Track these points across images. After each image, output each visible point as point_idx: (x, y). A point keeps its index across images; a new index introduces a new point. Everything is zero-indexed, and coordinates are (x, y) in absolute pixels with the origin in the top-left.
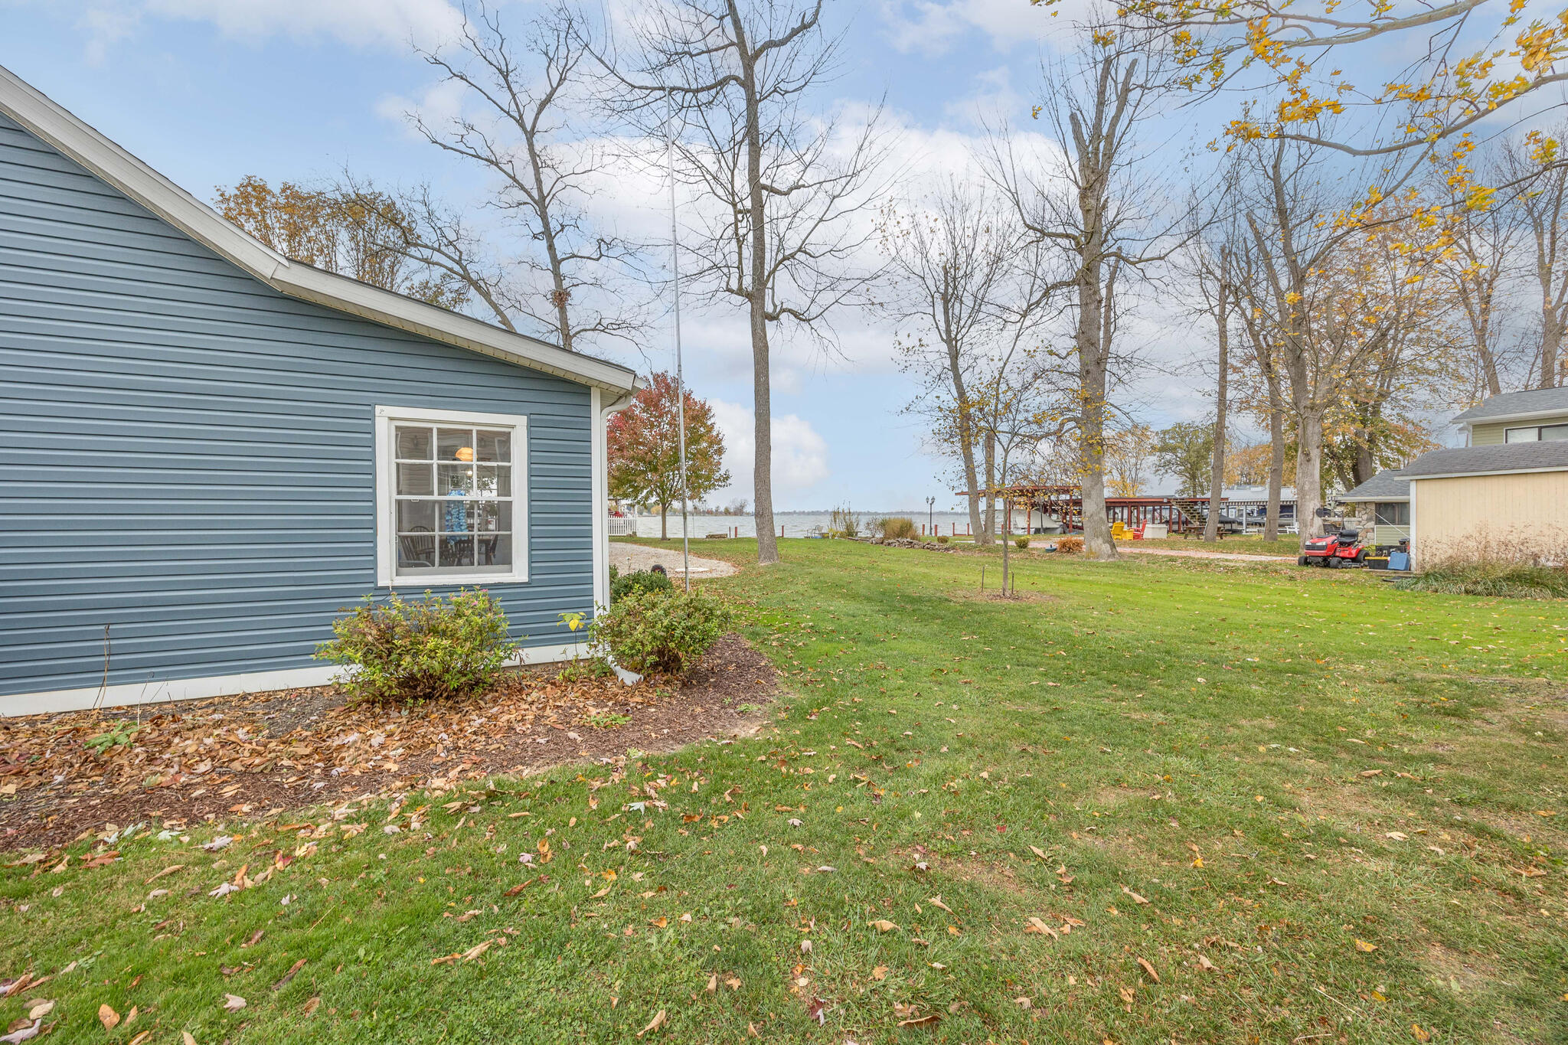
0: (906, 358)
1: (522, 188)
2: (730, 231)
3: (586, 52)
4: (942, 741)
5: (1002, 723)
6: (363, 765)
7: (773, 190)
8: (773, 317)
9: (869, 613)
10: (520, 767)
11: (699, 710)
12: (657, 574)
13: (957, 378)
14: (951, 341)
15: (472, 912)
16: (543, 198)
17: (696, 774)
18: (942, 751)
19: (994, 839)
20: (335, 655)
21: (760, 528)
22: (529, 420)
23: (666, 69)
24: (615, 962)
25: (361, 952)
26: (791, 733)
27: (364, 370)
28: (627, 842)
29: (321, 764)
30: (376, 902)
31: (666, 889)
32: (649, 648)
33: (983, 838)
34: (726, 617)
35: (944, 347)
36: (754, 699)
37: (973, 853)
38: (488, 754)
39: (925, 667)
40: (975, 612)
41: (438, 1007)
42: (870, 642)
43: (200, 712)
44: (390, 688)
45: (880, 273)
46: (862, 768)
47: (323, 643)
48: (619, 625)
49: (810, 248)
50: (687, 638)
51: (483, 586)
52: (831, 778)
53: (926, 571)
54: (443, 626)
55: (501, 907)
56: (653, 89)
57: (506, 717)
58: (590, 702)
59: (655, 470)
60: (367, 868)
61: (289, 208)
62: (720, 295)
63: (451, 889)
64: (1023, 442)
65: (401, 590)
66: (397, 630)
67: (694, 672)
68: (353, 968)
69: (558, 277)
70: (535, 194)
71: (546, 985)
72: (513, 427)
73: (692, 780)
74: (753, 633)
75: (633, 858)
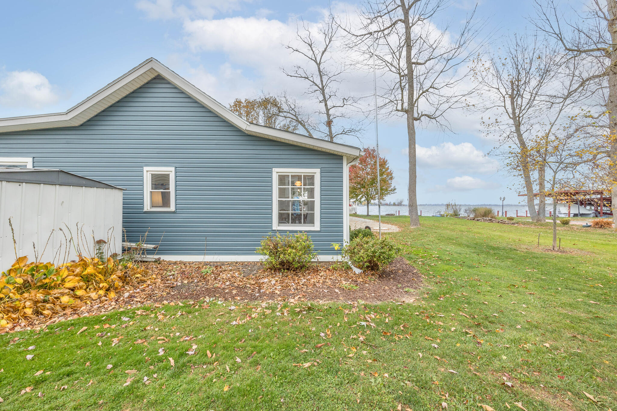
0: (488, 129)
1: (316, 85)
2: (398, 85)
3: (339, 28)
4: (517, 322)
5: (557, 319)
6: (269, 290)
7: (417, 64)
8: (417, 119)
9: (468, 253)
10: (319, 300)
11: (387, 288)
12: (367, 230)
13: (520, 136)
14: (516, 118)
15: (305, 350)
16: (323, 87)
17: (387, 315)
18: (517, 327)
19: (556, 381)
20: (261, 252)
21: (410, 212)
22: (321, 170)
23: (370, 25)
24: (357, 385)
25: (272, 354)
26: (430, 304)
27: (269, 156)
28: (359, 337)
29: (257, 288)
30: (275, 338)
31: (377, 361)
32: (366, 260)
33: (548, 378)
34: (399, 250)
35: (511, 122)
36: (412, 286)
37: (542, 385)
38: (308, 293)
39: (503, 282)
40: (534, 257)
41: (296, 381)
42: (470, 267)
43: (226, 266)
44: (277, 265)
45: (474, 90)
46: (470, 327)
47: (258, 247)
48: (354, 249)
49: (436, 86)
50: (382, 257)
51: (305, 231)
52: (453, 329)
53: (501, 234)
54: (292, 245)
55: (315, 351)
56: (365, 35)
57: (313, 280)
58: (342, 279)
59: (364, 187)
60: (272, 326)
61: (247, 107)
62: (393, 113)
63: (298, 340)
64: (566, 167)
65: (280, 231)
66: (279, 245)
67: (384, 272)
68: (269, 359)
69: (328, 115)
70: (321, 86)
71: (331, 385)
72: (315, 173)
73: (385, 317)
74: (409, 258)
75: (362, 344)
